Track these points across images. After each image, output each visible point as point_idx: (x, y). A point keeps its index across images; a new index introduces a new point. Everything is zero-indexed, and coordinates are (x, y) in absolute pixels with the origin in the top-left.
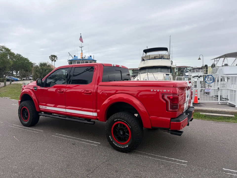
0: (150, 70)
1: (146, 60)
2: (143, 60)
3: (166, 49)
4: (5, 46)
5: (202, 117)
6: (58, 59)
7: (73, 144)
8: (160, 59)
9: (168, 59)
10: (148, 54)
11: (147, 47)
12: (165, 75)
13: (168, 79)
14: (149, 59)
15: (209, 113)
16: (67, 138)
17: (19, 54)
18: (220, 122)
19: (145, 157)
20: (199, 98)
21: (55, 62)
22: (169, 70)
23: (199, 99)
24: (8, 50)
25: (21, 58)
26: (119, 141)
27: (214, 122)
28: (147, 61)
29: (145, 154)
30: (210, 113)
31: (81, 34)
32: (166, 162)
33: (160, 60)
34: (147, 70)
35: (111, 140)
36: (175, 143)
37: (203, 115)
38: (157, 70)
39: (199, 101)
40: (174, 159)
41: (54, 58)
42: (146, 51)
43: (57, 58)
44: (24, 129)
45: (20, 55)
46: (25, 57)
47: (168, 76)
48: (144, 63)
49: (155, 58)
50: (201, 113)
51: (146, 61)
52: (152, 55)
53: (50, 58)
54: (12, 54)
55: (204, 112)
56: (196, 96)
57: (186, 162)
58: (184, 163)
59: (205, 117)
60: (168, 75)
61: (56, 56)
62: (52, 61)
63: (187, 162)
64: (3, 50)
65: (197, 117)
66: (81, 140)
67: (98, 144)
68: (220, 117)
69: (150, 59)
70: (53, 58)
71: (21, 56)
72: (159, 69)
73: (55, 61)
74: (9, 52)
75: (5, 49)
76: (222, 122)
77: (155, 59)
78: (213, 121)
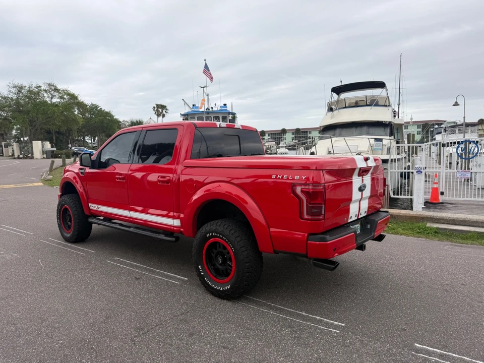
0: (344, 131)
1: (336, 110)
2: (331, 109)
3: (381, 85)
4: (69, 89)
5: (429, 233)
6: (168, 111)
7: (136, 278)
8: (367, 105)
9: (386, 106)
10: (344, 96)
11: (341, 82)
12: (372, 141)
13: (380, 149)
14: (344, 108)
15: (447, 224)
16: (132, 266)
17: (94, 103)
18: (467, 244)
19: (262, 311)
20: (444, 191)
21: (164, 118)
22: (388, 130)
23: (442, 193)
24: (73, 97)
25: (99, 111)
26: (215, 277)
27: (453, 244)
28: (340, 110)
29: (265, 305)
30: (449, 224)
31: (205, 60)
32: (300, 322)
33: (369, 108)
34: (338, 131)
35: (202, 273)
36: (339, 285)
37: (431, 229)
38: (359, 129)
39: (441, 198)
40: (318, 318)
41: (162, 111)
42: (338, 90)
43: (166, 109)
44: (64, 246)
45: (96, 107)
46: (107, 111)
47: (381, 142)
48: (332, 117)
49: (357, 105)
50: (428, 225)
51: (335, 112)
52: (352, 98)
53: (154, 110)
54: (81, 105)
55: (437, 223)
56: (435, 186)
57: (342, 326)
58: (336, 327)
59: (436, 232)
60: (381, 140)
61: (166, 107)
62: (158, 115)
63: (344, 325)
64: (65, 97)
65: (418, 233)
66: (154, 272)
67: (183, 280)
68: (470, 234)
69: (346, 107)
70: (160, 109)
71: (99, 108)
72: (365, 129)
73: (164, 116)
74: (76, 101)
75: (69, 94)
76: (472, 244)
77: (358, 106)
78: (452, 241)
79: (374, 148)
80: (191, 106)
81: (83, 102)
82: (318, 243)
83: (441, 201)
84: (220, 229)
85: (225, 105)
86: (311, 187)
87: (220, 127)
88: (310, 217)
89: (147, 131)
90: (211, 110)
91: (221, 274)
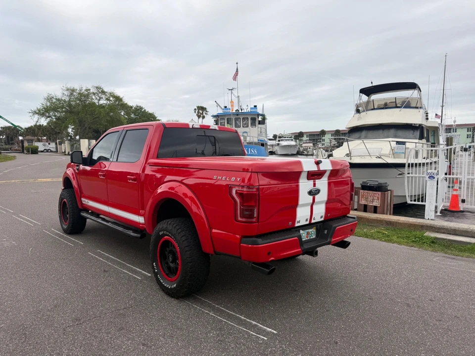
0: (371, 133)
1: (364, 111)
2: (358, 111)
3: (412, 86)
4: (115, 92)
5: (424, 243)
6: (208, 113)
7: (105, 270)
8: (397, 107)
9: (417, 108)
10: (374, 97)
11: (372, 83)
12: (394, 144)
13: (403, 153)
14: (372, 109)
15: (448, 234)
16: (108, 259)
17: (139, 105)
18: (462, 256)
19: (203, 311)
20: (465, 198)
21: (204, 119)
22: (418, 133)
23: (463, 201)
24: (118, 99)
25: (143, 112)
26: (167, 274)
27: (447, 255)
28: (368, 112)
30: (450, 234)
31: (237, 63)
33: (398, 110)
34: (364, 133)
35: (156, 271)
36: (295, 291)
37: (427, 238)
38: (386, 132)
40: (254, 323)
41: (203, 113)
42: (367, 91)
43: (206, 111)
44: (60, 237)
45: (141, 108)
46: (150, 112)
47: (404, 146)
48: (359, 119)
49: (386, 106)
50: (427, 234)
51: (362, 114)
52: (379, 100)
53: (195, 112)
54: (124, 106)
55: (437, 232)
56: (455, 193)
57: (273, 333)
58: (267, 334)
59: (433, 242)
60: (404, 143)
61: (206, 109)
62: (199, 117)
63: (275, 332)
64: (111, 99)
65: (413, 241)
67: (145, 276)
68: (469, 246)
69: (374, 109)
70: (201, 111)
71: (143, 110)
72: (392, 131)
73: (204, 117)
74: (120, 103)
75: (114, 97)
76: (467, 257)
77: (386, 108)
78: (446, 253)
79: (396, 151)
80: (223, 108)
81: (126, 104)
82: (250, 246)
83: (462, 209)
84: (170, 228)
85: (255, 106)
86: (245, 190)
87: (193, 128)
88: (244, 220)
89: (127, 131)
90: (240, 111)
91: (171, 272)
